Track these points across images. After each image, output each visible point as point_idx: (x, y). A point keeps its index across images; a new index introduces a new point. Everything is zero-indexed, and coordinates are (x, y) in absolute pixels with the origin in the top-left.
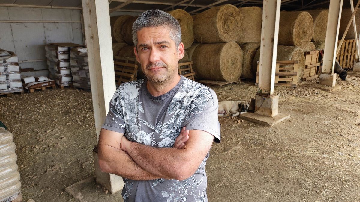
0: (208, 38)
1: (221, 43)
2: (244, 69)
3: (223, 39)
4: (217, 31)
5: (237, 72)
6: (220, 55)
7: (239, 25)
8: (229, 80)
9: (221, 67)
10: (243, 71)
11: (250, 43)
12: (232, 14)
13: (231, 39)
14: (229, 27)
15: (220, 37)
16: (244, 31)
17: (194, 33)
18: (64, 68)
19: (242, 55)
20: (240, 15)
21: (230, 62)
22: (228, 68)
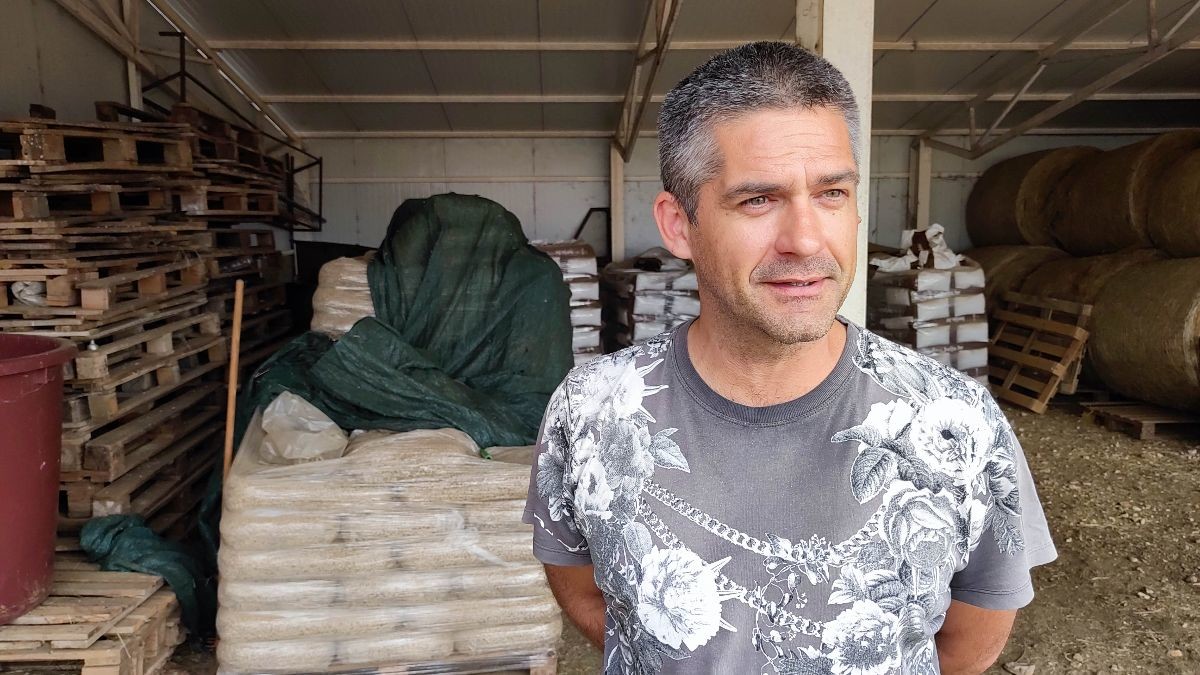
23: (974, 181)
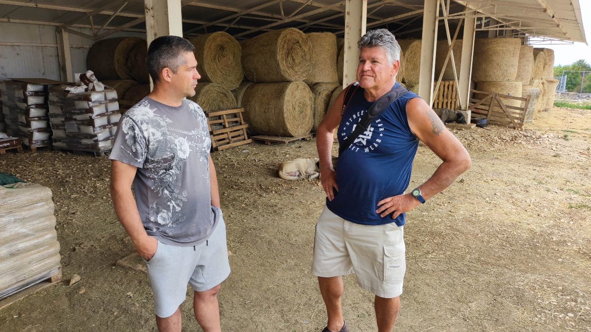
0: (265, 75)
1: (284, 81)
2: (316, 120)
3: (286, 76)
4: (278, 65)
5: (306, 123)
6: (283, 99)
7: (308, 57)
8: (297, 134)
9: (285, 116)
10: (315, 122)
11: (322, 83)
12: (298, 42)
13: (297, 77)
14: (294, 60)
15: (283, 73)
16: (314, 66)
17: (244, 68)
18: (36, 119)
19: (313, 100)
20: (309, 43)
21: (297, 109)
22: (294, 117)
23: (88, 50)
